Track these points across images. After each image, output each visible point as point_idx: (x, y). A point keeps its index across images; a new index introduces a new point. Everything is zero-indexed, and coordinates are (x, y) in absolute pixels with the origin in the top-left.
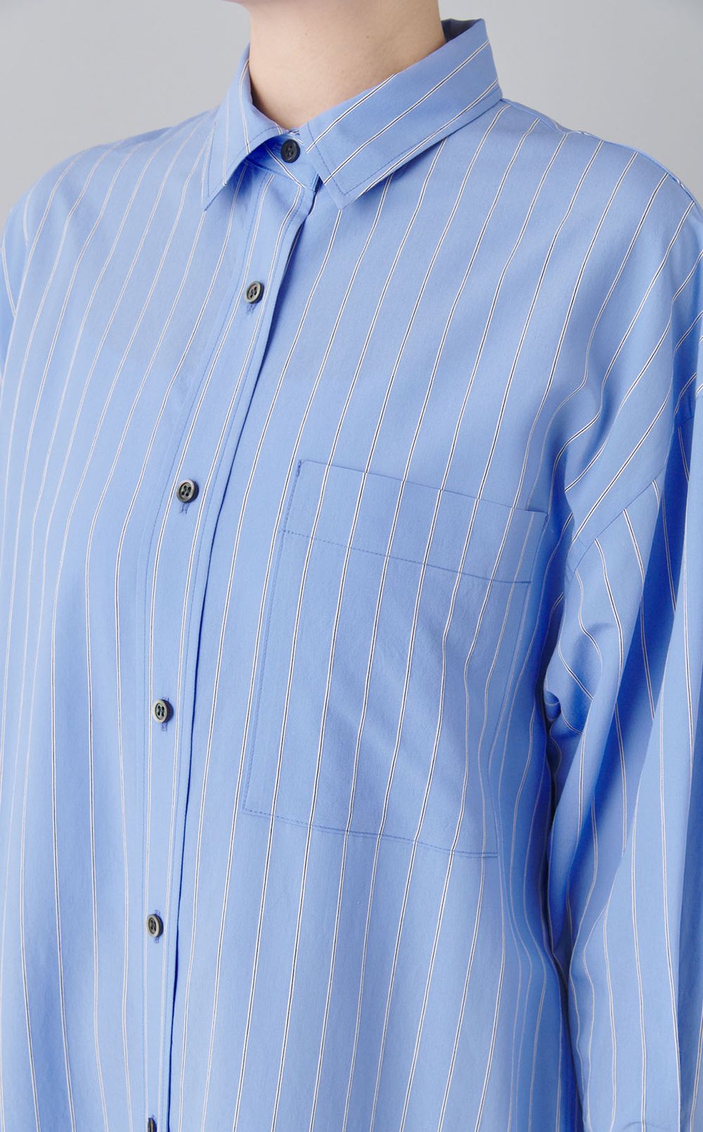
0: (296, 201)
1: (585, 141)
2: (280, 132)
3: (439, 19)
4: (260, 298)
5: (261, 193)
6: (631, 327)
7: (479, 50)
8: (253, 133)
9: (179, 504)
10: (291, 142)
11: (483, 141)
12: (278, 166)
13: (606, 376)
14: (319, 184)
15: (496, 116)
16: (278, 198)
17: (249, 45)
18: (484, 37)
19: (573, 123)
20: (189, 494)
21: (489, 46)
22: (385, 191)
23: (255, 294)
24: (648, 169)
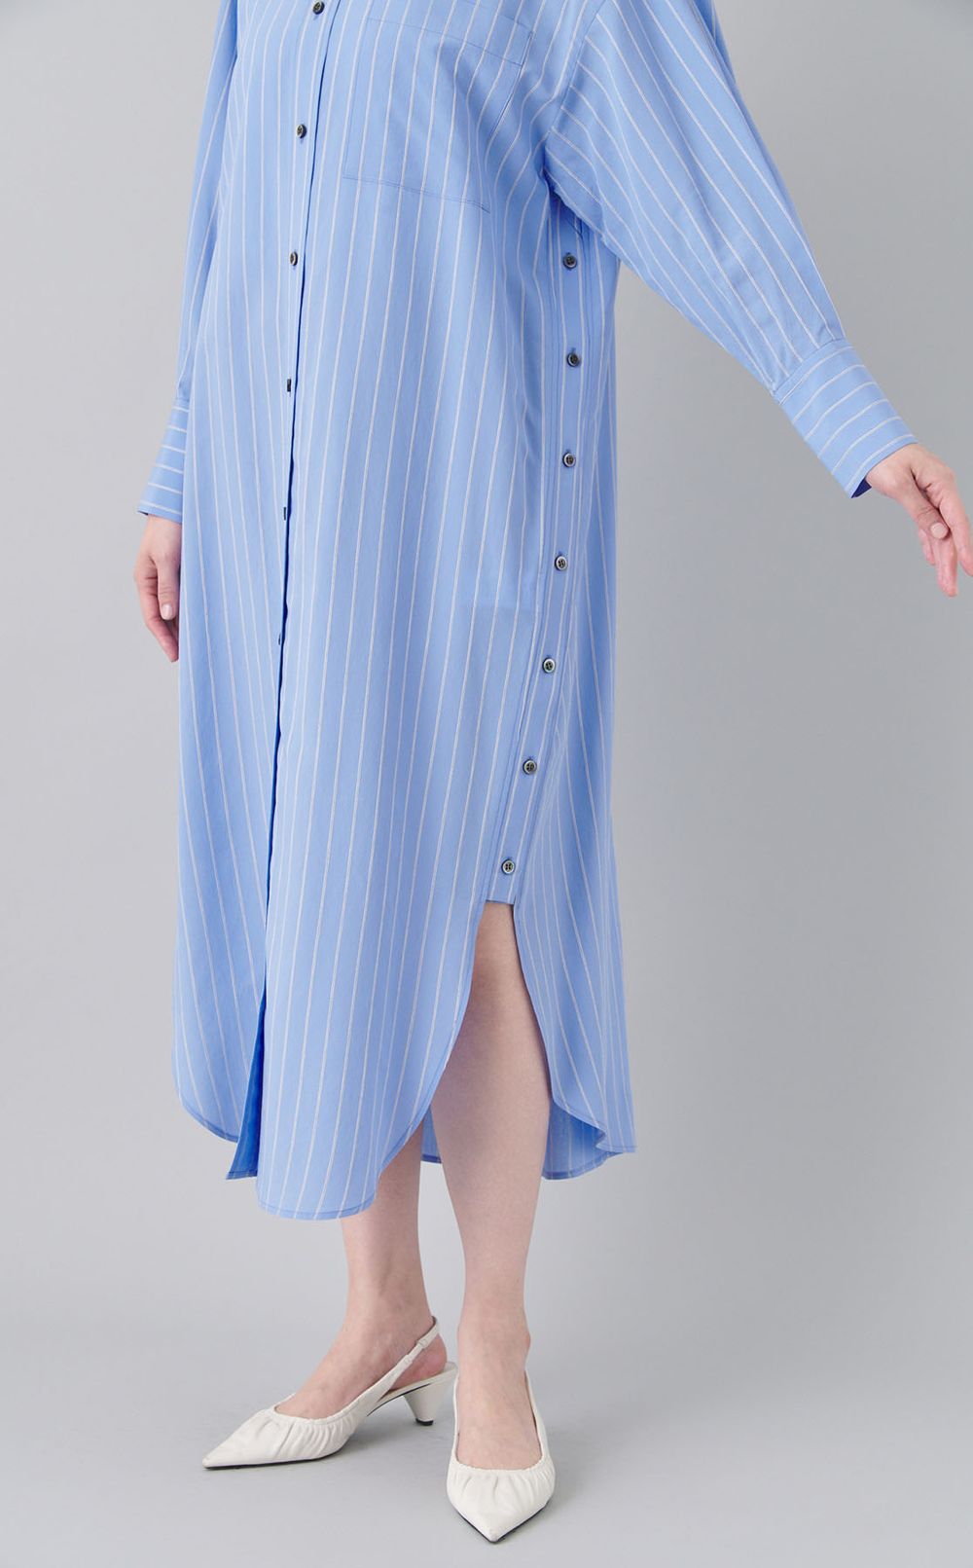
20: (319, 8)
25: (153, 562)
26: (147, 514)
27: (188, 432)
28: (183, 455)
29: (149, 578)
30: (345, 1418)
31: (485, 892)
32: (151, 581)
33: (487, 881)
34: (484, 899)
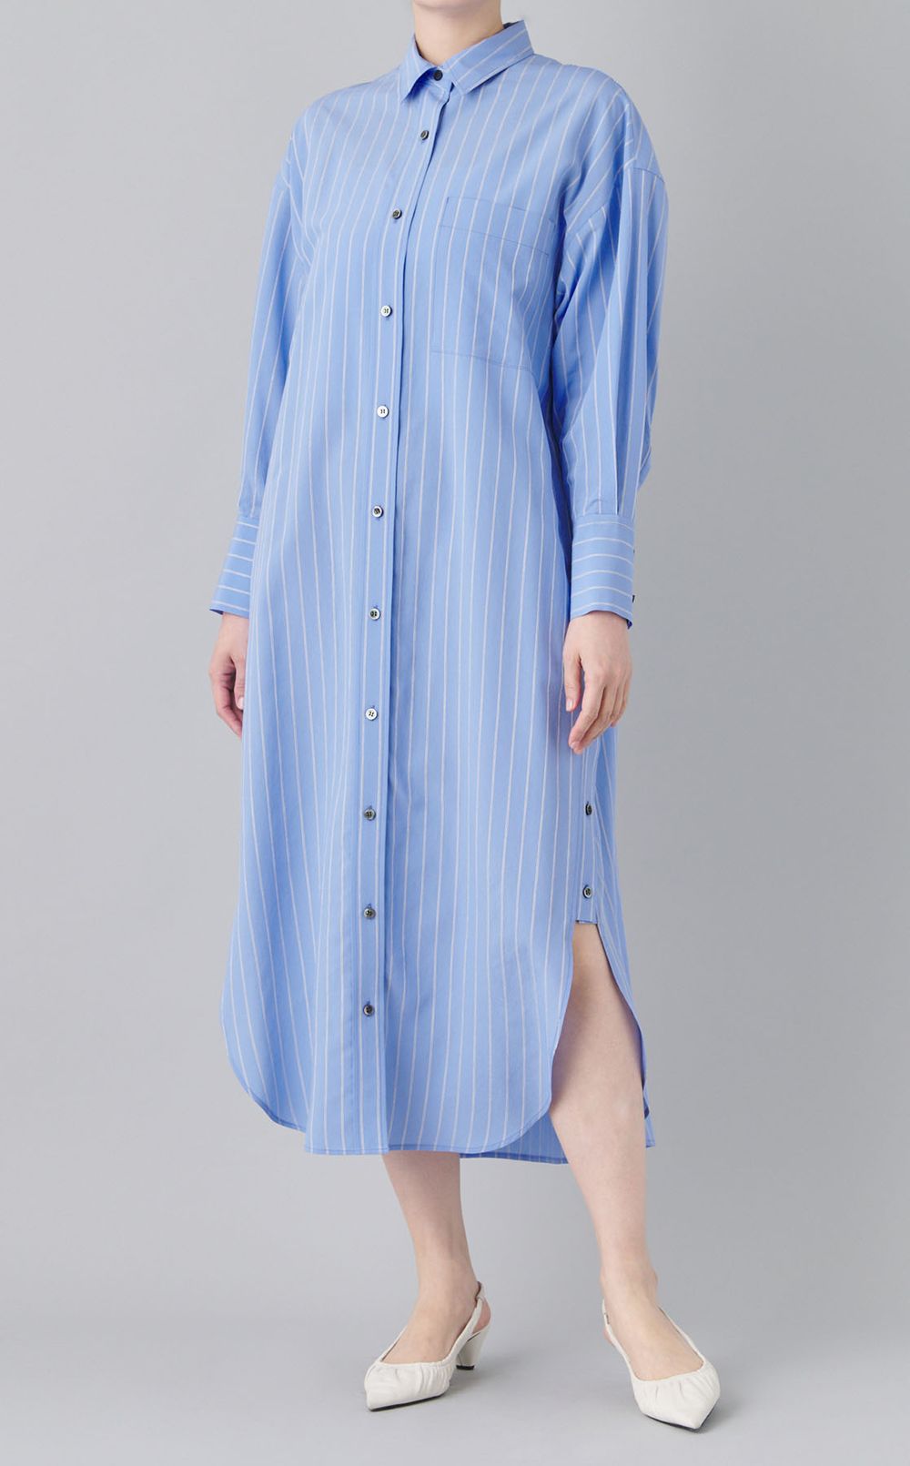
0: (441, 97)
1: (571, 68)
2: (433, 66)
3: (500, 21)
4: (427, 137)
5: (425, 96)
6: (593, 140)
7: (522, 32)
8: (420, 69)
9: (393, 220)
10: (438, 71)
11: (526, 68)
12: (434, 85)
13: (584, 157)
14: (453, 86)
15: (531, 59)
16: (434, 97)
17: (415, 36)
18: (525, 27)
19: (564, 62)
20: (398, 216)
21: (526, 32)
22: (482, 90)
23: (425, 136)
24: (600, 76)
25: (232, 662)
26: (221, 613)
27: (259, 528)
28: (251, 562)
29: (227, 674)
30: (448, 1365)
31: (574, 915)
32: (229, 677)
33: (574, 905)
34: (574, 919)
